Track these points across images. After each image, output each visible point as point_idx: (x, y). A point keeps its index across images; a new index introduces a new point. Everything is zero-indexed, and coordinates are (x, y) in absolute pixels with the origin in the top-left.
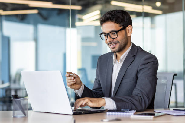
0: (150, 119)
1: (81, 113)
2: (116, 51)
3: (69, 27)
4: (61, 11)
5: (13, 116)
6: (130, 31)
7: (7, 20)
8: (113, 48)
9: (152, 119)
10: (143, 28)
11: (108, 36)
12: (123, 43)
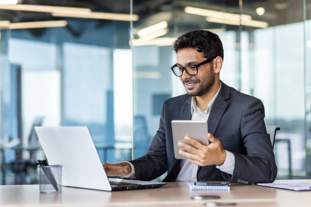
1: (125, 188)
2: (194, 94)
4: (102, 23)
5: (39, 192)
6: (219, 65)
7: (15, 37)
8: (191, 89)
11: (183, 71)
12: (205, 84)
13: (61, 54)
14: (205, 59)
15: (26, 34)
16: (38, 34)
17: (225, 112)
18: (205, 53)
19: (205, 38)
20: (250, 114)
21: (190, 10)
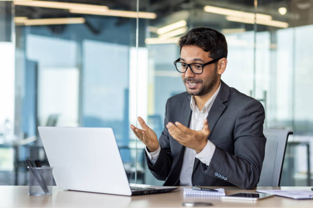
0: (252, 202)
1: (143, 193)
3: (135, 45)
5: (29, 194)
6: (223, 66)
7: (33, 33)
9: (255, 202)
10: (255, 49)
13: (81, 52)
14: (211, 59)
15: (46, 31)
16: (57, 31)
17: (222, 114)
18: (211, 54)
19: (213, 37)
20: (245, 116)
21: (209, 9)
